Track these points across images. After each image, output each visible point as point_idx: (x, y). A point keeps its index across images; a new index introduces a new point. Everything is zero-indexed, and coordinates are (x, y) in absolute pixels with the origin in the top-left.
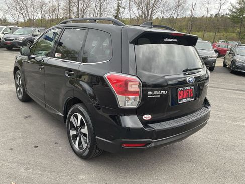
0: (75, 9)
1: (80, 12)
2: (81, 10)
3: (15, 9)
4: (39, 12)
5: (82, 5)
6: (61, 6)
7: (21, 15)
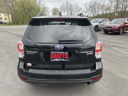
0: (121, 6)
1: (124, 8)
2: (125, 6)
3: (90, 10)
4: (101, 10)
5: (126, 3)
6: (113, 6)
7: (92, 13)
